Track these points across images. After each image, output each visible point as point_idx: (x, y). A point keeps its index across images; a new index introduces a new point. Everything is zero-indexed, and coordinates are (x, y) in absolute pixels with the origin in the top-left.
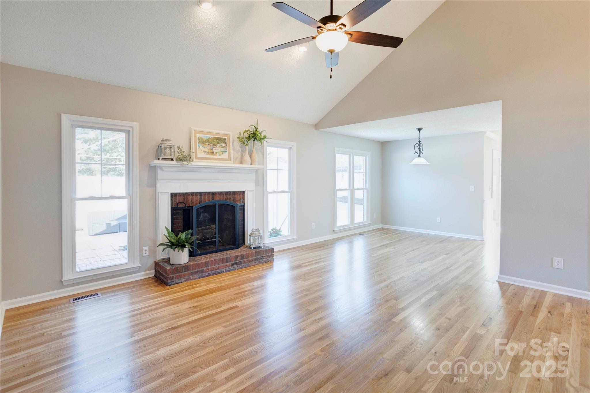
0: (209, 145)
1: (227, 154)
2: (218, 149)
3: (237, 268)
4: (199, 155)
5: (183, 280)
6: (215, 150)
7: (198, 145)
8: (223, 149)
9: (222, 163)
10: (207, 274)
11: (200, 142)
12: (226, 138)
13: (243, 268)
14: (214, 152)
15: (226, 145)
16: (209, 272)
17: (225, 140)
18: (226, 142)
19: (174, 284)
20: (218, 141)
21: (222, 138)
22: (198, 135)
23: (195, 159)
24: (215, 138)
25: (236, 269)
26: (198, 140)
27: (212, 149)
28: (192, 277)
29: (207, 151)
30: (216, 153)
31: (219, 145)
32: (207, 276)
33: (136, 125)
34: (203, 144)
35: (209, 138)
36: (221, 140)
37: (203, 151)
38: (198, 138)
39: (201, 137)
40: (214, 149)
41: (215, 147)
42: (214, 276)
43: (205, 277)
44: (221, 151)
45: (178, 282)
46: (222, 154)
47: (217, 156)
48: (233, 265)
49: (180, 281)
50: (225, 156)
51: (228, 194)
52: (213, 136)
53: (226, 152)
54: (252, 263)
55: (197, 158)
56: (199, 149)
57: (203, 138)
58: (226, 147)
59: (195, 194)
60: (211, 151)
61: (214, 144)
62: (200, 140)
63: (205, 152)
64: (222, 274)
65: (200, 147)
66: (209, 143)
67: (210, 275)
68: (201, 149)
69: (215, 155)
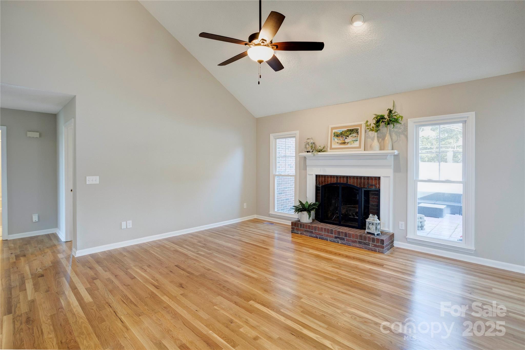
0: (342, 137)
1: (358, 142)
2: (350, 139)
3: (340, 242)
4: (333, 146)
5: (300, 233)
6: (346, 141)
7: (333, 139)
8: (354, 139)
9: (351, 151)
10: (315, 235)
11: (335, 136)
12: (359, 128)
13: (345, 245)
14: (346, 142)
15: (358, 134)
16: (317, 235)
17: (357, 130)
18: (358, 132)
19: (294, 233)
20: (350, 132)
21: (354, 129)
22: (334, 131)
23: (330, 149)
24: (348, 130)
25: (338, 243)
26: (334, 134)
27: (345, 140)
28: (305, 233)
29: (340, 142)
30: (348, 143)
31: (351, 135)
32: (315, 237)
33: (297, 132)
34: (337, 137)
35: (343, 131)
36: (353, 131)
37: (337, 143)
38: (334, 133)
39: (336, 131)
40: (346, 139)
41: (347, 137)
42: (320, 239)
43: (313, 237)
44: (353, 141)
45: (297, 232)
46: (353, 143)
47: (349, 146)
48: (336, 238)
49: (298, 233)
50: (356, 144)
51: (363, 178)
52: (346, 129)
53: (357, 140)
54: (356, 244)
55: (331, 148)
56: (334, 141)
57: (338, 132)
58: (358, 137)
59: (333, 177)
60: (343, 142)
61: (346, 136)
62: (335, 134)
63: (339, 143)
64: (325, 241)
65: (334, 140)
66: (342, 135)
67: (317, 238)
68: (336, 141)
69: (346, 145)
